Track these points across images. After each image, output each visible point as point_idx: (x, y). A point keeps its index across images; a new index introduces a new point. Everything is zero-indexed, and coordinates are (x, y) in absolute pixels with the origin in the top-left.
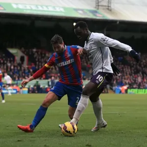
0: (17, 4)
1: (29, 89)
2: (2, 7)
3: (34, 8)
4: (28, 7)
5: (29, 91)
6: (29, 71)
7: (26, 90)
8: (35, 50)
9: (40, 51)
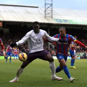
0: (75, 20)
1: (81, 57)
2: (69, 22)
3: (83, 22)
4: (80, 22)
5: (81, 58)
6: (81, 49)
7: (79, 57)
8: (83, 40)
9: (85, 40)
